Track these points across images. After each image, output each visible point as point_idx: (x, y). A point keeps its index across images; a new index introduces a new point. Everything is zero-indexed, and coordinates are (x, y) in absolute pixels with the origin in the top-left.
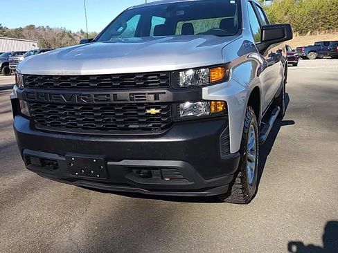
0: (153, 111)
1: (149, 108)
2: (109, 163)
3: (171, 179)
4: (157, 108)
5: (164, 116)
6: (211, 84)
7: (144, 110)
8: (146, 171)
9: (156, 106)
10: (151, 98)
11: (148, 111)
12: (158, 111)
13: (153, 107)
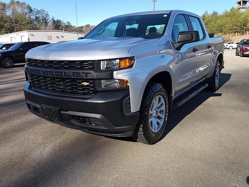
0: (85, 84)
1: (83, 82)
2: (61, 112)
3: (96, 125)
4: (87, 82)
5: (92, 87)
6: (120, 69)
7: (81, 83)
8: (82, 119)
9: (87, 81)
10: (84, 76)
11: (82, 84)
12: (88, 84)
13: (85, 81)
